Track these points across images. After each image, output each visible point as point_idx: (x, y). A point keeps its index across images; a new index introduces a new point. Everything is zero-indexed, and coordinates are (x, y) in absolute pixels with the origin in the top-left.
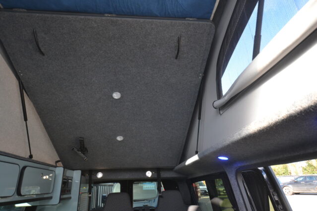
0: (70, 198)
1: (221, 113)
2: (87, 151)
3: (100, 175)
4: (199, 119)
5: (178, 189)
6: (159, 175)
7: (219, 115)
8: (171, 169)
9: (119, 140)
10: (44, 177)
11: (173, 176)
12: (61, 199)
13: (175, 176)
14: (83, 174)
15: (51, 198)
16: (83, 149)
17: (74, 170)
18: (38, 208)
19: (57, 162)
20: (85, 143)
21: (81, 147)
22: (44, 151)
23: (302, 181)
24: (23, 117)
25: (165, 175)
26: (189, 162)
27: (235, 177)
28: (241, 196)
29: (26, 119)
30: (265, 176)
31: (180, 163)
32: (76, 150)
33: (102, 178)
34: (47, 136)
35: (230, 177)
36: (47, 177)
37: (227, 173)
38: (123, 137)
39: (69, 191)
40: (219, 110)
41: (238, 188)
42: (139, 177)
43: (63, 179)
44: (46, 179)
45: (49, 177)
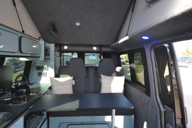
0: (50, 59)
1: (150, 6)
2: (58, 32)
3: (66, 47)
4: (132, 12)
5: (111, 58)
6: (101, 49)
7: (148, 8)
8: (108, 46)
9: (78, 25)
10: (33, 46)
11: (109, 50)
12: (45, 59)
13: (110, 50)
14: (56, 46)
15: (39, 57)
16: (55, 30)
17: (50, 43)
18: (33, 63)
19: (40, 38)
20: (56, 26)
21: (54, 29)
22: (31, 30)
23: (180, 59)
24: (13, 3)
25: (104, 49)
26: (121, 41)
27: (150, 50)
28: (151, 61)
29: (15, 5)
30: (168, 50)
31: (114, 43)
32: (50, 30)
33: (67, 49)
34: (31, 19)
35: (146, 50)
36: (35, 46)
37: (145, 48)
38: (80, 23)
39: (49, 55)
40: (149, 4)
41: (150, 57)
42: (89, 50)
43: (45, 48)
44: (34, 48)
45: (36, 46)
